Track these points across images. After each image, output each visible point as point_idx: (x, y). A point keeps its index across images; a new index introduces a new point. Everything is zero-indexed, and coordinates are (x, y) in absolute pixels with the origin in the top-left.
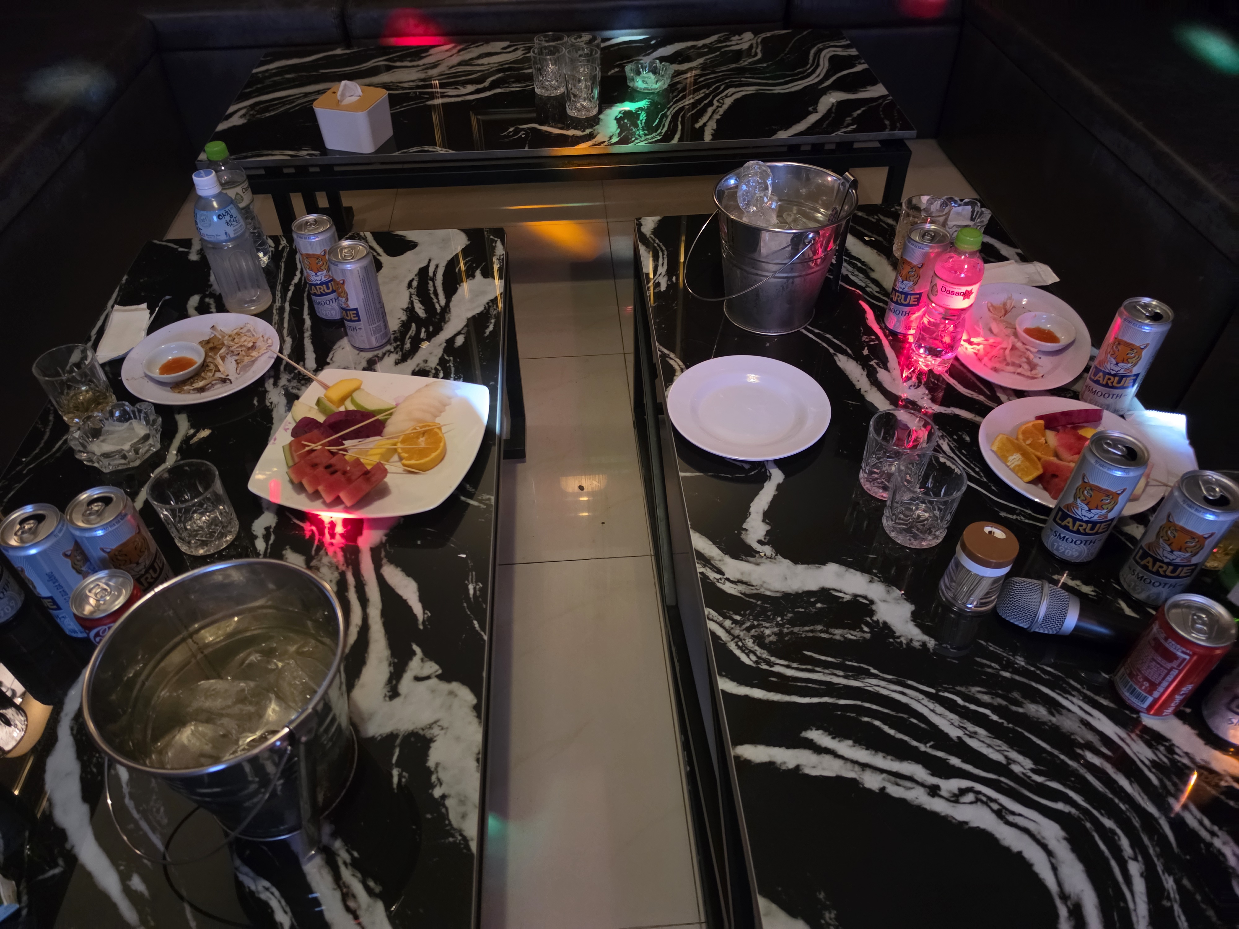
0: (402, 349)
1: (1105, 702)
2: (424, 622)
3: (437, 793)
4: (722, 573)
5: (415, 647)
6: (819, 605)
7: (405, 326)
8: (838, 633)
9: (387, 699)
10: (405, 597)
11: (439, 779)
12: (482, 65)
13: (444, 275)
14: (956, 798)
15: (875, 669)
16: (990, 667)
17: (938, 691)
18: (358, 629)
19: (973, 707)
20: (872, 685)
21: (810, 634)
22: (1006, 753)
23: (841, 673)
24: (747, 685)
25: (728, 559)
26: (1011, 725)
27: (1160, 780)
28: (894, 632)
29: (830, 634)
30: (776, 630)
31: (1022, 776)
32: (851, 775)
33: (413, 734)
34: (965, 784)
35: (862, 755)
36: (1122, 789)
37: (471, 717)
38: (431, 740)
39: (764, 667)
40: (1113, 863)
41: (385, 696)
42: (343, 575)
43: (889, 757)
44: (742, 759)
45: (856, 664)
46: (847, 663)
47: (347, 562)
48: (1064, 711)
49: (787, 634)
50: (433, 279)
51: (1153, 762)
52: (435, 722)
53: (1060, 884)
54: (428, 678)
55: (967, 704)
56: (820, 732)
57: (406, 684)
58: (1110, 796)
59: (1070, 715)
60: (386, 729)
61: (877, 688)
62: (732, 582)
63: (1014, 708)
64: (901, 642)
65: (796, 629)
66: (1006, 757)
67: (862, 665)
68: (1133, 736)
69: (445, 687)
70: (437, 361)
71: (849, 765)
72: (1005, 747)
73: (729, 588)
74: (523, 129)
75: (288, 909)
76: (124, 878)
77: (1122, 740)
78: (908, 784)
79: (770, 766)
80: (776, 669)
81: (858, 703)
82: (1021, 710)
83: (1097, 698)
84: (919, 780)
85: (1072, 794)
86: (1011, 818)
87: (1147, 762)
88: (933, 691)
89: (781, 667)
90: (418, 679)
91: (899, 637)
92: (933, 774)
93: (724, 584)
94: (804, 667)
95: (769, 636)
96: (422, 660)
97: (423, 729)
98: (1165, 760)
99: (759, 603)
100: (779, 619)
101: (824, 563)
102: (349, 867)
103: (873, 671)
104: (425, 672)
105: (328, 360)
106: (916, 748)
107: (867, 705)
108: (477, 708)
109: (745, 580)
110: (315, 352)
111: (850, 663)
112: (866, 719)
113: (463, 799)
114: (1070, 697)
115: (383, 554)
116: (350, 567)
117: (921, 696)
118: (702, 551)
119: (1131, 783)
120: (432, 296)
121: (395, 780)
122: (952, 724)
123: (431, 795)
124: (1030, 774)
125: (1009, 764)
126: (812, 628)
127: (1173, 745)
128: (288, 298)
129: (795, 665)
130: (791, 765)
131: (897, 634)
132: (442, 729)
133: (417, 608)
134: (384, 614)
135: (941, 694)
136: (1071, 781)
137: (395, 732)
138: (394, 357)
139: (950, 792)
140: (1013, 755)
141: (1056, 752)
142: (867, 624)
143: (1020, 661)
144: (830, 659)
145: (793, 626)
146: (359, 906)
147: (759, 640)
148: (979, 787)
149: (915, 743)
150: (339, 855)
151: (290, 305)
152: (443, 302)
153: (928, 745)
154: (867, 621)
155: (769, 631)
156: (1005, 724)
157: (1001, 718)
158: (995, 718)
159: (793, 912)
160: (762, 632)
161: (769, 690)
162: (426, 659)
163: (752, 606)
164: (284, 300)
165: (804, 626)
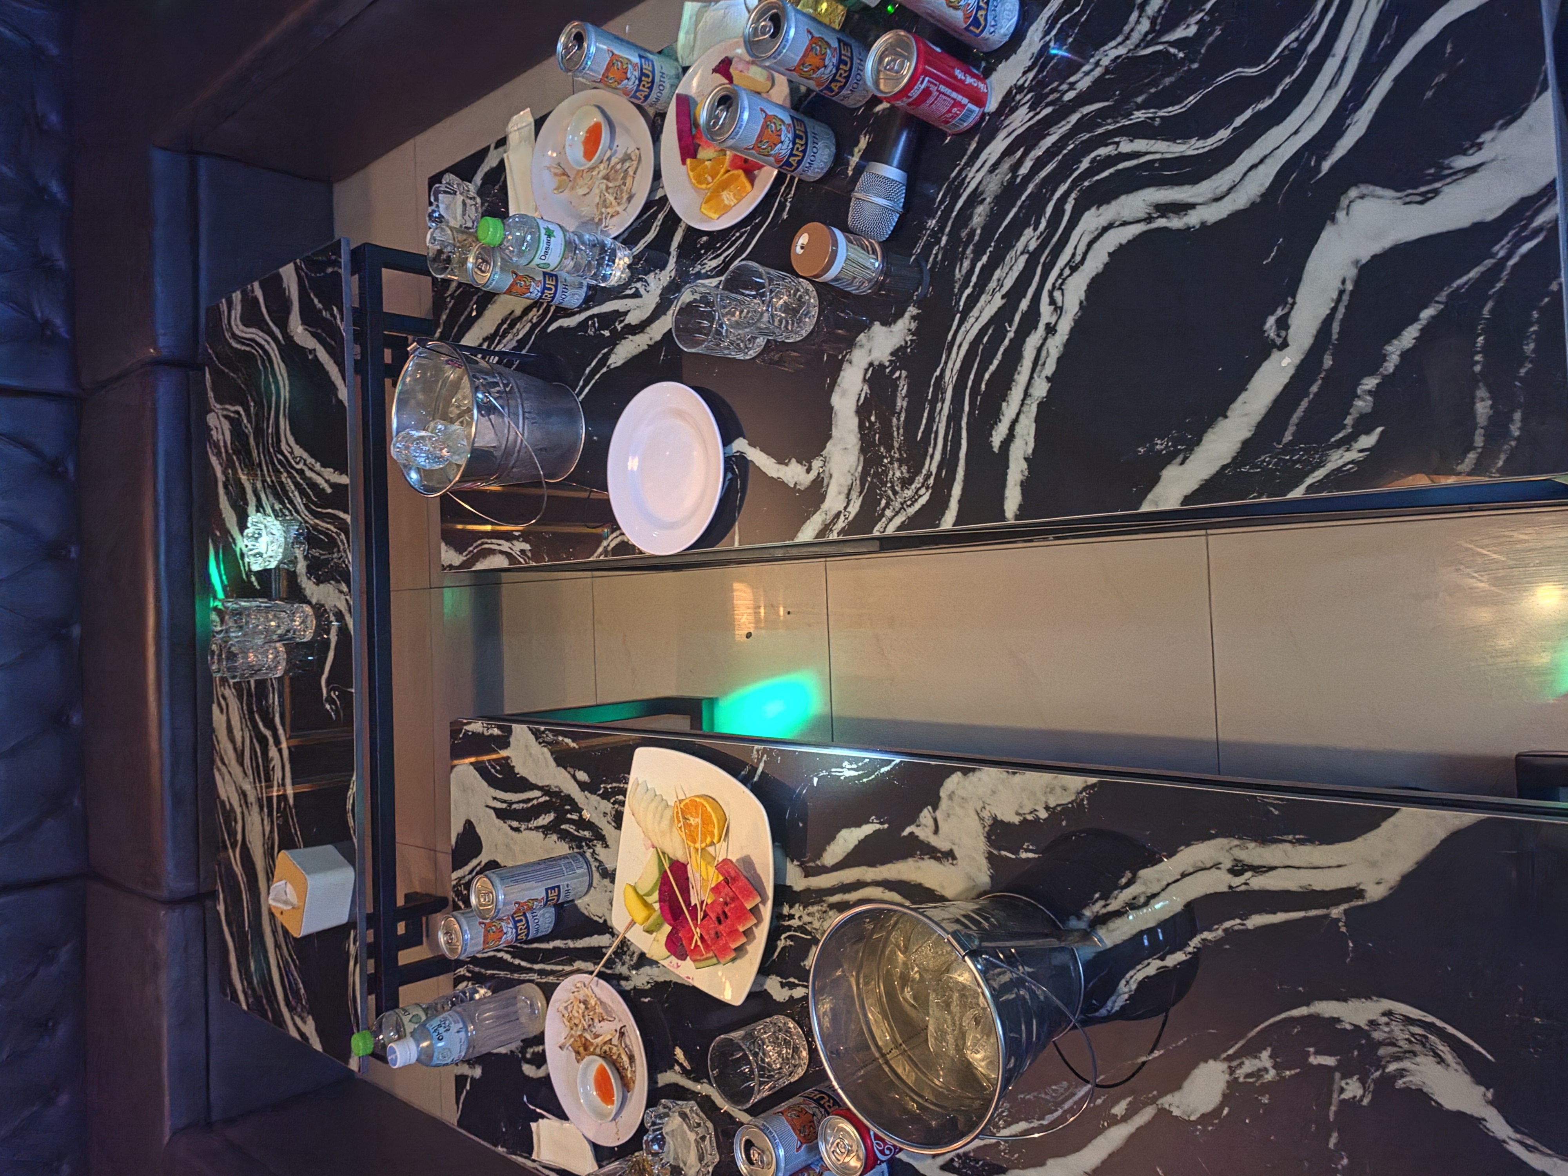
0: (591, 840)
1: (973, 145)
2: (881, 823)
3: (1043, 815)
4: (840, 512)
5: (906, 833)
6: (873, 419)
7: (564, 836)
8: (901, 403)
9: (955, 862)
10: (857, 843)
11: (1031, 813)
12: (243, 738)
13: (506, 791)
14: (1058, 309)
15: (935, 371)
16: (936, 255)
17: (958, 311)
18: (886, 891)
19: (974, 279)
20: (951, 377)
21: (901, 431)
22: (1018, 253)
23: (939, 405)
24: (949, 501)
25: (825, 506)
26: (993, 244)
27: (1047, 105)
28: (901, 346)
29: (901, 411)
30: (896, 465)
31: (1039, 241)
32: (1034, 408)
33: (988, 837)
34: (1045, 298)
35: (1016, 394)
36: (1054, 144)
37: (973, 778)
38: (995, 819)
39: (931, 481)
40: (1121, 166)
41: (952, 864)
42: (832, 906)
43: (1019, 368)
44: (1018, 513)
45: (931, 389)
46: (929, 398)
47: (819, 902)
48: (981, 188)
49: (901, 454)
50: (511, 803)
51: (1031, 108)
52: (978, 814)
53: (1138, 221)
54: (935, 820)
55: (972, 284)
56: (994, 433)
57: (940, 843)
58: (1060, 157)
59: (984, 183)
60: (984, 863)
61: (954, 371)
62: (848, 504)
63: (976, 238)
64: (911, 340)
65: (896, 445)
66: (1022, 253)
67: (932, 383)
68: (1006, 122)
69: (944, 804)
70: (605, 801)
71: (1025, 409)
72: (1012, 253)
73: (854, 508)
74: (328, 692)
75: (1146, 962)
76: (1115, 1121)
77: (1009, 134)
78: (1044, 353)
79: (1025, 486)
80: (934, 470)
81: (968, 391)
82: (978, 231)
83: (969, 152)
84: (1041, 342)
85: (1058, 195)
86: (1078, 258)
87: (1031, 114)
88: (958, 315)
89: (932, 464)
90: (936, 831)
91: (906, 342)
92: (1036, 328)
93: (850, 513)
94: (932, 442)
95: (902, 473)
96: (918, 826)
97: (984, 827)
98: (1029, 96)
99: (869, 479)
100: (885, 461)
101: (831, 408)
102: (1108, 902)
103: (938, 373)
104: (931, 822)
105: (601, 921)
106: (1011, 340)
107: (970, 384)
108: (966, 772)
109: (846, 491)
110: (591, 936)
111: (930, 394)
112: (983, 387)
113: (1048, 790)
114: (968, 180)
115: (811, 864)
116: (824, 898)
117: (963, 329)
118: (817, 532)
119: (1049, 134)
120: (530, 805)
121: (1031, 855)
122: (989, 302)
123: (1044, 820)
124: (1038, 233)
125: (1028, 252)
126: (895, 429)
127: (1015, 85)
128: (529, 966)
129: (931, 450)
130: (1024, 465)
131: (903, 343)
132: (984, 807)
133: (868, 829)
134: (872, 864)
135: (961, 308)
136: (1047, 192)
137: (987, 855)
138: (599, 849)
139: (1052, 314)
140: (1020, 246)
141: (1019, 203)
142: (892, 372)
143: (932, 223)
144: (926, 415)
145: (893, 447)
146: (1144, 893)
147: (906, 483)
148: (1048, 285)
149: (1006, 342)
150: (1098, 912)
151: (537, 963)
152: (537, 793)
153: (1009, 329)
154: (890, 372)
155: (897, 472)
156: (991, 249)
157: (985, 253)
158: (985, 258)
159: (1154, 480)
160: (898, 479)
161: (954, 479)
162: (918, 822)
163: (872, 487)
164: (531, 970)
165: (893, 437)
